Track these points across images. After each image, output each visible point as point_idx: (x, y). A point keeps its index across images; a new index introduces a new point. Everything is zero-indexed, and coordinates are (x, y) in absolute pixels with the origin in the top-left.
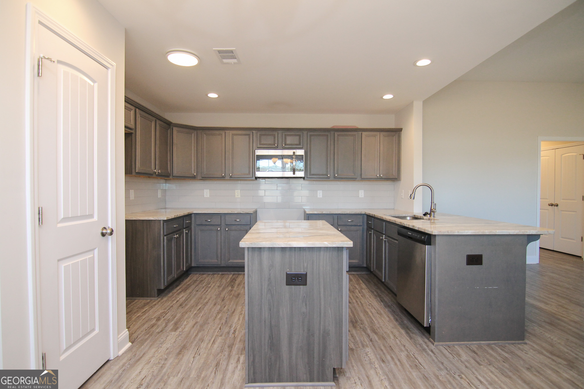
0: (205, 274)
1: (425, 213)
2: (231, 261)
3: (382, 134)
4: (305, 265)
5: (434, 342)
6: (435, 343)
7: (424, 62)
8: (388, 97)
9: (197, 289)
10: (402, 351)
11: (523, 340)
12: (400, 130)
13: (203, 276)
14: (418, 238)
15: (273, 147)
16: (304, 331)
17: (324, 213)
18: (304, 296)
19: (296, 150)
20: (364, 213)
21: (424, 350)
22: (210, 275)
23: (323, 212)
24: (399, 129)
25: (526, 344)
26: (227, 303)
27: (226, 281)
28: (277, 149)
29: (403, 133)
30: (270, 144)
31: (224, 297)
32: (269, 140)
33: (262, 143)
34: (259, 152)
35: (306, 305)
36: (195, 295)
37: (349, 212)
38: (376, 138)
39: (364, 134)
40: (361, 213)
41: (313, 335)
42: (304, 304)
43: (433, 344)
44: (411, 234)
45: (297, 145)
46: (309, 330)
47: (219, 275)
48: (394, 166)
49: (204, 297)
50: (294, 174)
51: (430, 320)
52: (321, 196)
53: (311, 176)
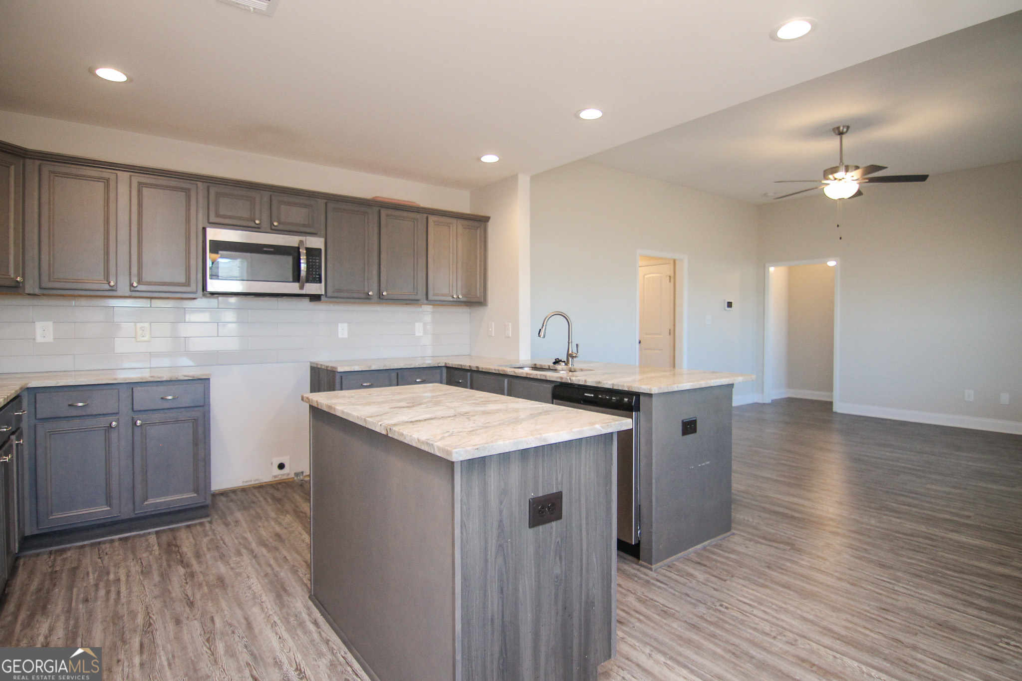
0: (69, 549)
1: (556, 359)
2: (151, 501)
3: (460, 222)
4: (560, 478)
5: (650, 566)
6: (654, 567)
7: (591, 114)
8: (490, 159)
9: (82, 596)
10: (625, 595)
11: (730, 530)
12: (487, 219)
13: (65, 556)
14: (613, 401)
15: (250, 225)
16: (557, 613)
17: (373, 368)
18: (558, 542)
19: (305, 237)
20: (443, 365)
21: (648, 582)
22: (87, 550)
23: (371, 367)
24: (483, 217)
25: (733, 534)
26: (211, 607)
27: (151, 554)
28: (258, 230)
29: (490, 224)
30: (241, 218)
31: (187, 596)
32: (241, 210)
33: (221, 212)
34: (215, 234)
35: (560, 559)
36: (90, 614)
37: (419, 365)
38: (451, 228)
39: (432, 219)
40: (439, 365)
41: (571, 616)
42: (558, 558)
43: (651, 569)
44: (592, 395)
45: (304, 226)
46: (565, 608)
47: (117, 544)
48: (478, 280)
49: (123, 610)
50: (302, 288)
51: (639, 532)
52: (346, 336)
53: (336, 294)
